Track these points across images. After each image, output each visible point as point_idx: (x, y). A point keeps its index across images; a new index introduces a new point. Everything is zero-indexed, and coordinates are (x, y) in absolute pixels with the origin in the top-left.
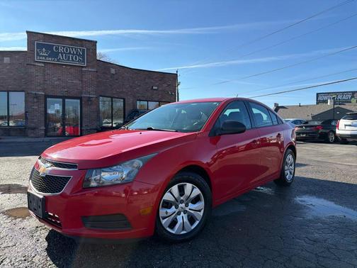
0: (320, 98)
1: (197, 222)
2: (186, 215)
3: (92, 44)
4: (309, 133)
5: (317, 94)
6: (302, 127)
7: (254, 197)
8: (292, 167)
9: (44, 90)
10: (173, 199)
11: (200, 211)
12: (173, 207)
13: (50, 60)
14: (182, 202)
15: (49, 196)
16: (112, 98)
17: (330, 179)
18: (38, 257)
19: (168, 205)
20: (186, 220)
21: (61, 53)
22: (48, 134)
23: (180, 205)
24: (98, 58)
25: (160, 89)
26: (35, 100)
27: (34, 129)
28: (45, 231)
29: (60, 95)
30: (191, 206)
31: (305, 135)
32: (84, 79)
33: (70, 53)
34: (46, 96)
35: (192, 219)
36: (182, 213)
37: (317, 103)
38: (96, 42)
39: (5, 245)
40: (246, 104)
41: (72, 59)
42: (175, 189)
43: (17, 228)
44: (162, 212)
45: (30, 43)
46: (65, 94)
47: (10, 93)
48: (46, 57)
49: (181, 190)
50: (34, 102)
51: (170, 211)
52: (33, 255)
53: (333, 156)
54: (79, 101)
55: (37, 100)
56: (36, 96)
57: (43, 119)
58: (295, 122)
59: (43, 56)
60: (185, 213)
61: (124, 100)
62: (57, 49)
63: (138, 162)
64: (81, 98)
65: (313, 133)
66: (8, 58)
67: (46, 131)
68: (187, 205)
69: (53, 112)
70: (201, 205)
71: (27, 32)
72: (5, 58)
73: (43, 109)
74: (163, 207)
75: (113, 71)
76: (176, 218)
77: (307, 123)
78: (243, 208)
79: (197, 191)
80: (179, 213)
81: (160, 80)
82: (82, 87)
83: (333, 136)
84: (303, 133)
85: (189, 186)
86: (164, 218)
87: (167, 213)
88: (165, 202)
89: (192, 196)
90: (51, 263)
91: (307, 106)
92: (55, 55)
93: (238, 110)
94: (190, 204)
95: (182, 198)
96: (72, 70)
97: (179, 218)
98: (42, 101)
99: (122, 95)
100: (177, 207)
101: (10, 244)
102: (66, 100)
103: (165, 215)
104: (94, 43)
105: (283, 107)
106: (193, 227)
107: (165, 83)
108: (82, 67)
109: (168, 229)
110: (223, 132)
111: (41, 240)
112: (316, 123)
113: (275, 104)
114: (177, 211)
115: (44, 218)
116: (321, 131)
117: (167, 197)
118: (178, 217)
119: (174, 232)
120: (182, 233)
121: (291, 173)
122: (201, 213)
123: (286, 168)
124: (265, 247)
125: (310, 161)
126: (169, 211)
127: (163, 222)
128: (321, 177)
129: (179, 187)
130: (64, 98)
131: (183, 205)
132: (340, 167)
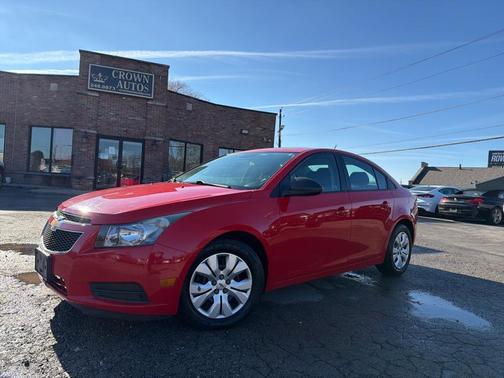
0: (495, 159)
1: (241, 306)
2: (226, 295)
3: (162, 71)
4: (462, 208)
5: (491, 153)
6: (452, 198)
7: (341, 286)
8: (407, 251)
9: (96, 128)
10: (209, 273)
11: (245, 291)
12: (210, 283)
13: (106, 89)
14: (221, 277)
15: (57, 255)
16: (186, 143)
17: (464, 272)
18: (39, 328)
19: (202, 279)
20: (225, 301)
21: (122, 80)
22: (98, 186)
23: (219, 281)
24: (169, 88)
25: (252, 134)
26: (84, 140)
27: (80, 178)
28: (56, 300)
29: (117, 135)
30: (233, 283)
31: (456, 211)
32: (149, 117)
33: (133, 80)
34: (99, 136)
35: (234, 301)
36: (221, 292)
37: (490, 166)
38: (168, 67)
39: (5, 311)
40: (338, 159)
41: (136, 88)
42: (213, 260)
43: (24, 294)
44: (193, 288)
45: (83, 66)
46: (123, 135)
47: (55, 130)
48: (101, 84)
49: (222, 262)
50: (83, 143)
51: (204, 288)
52: (34, 325)
53: (489, 242)
54: (140, 144)
55: (87, 141)
56: (86, 136)
57: (93, 166)
58: (444, 191)
59: (98, 83)
60: (224, 292)
61: (202, 146)
62: (117, 74)
63: (165, 222)
64: (143, 141)
65: (468, 208)
66: (56, 85)
67: (95, 181)
68: (228, 282)
69: (106, 157)
70: (247, 284)
71: (80, 51)
72: (52, 85)
73: (93, 152)
74: (196, 281)
75: (189, 107)
76: (212, 298)
77: (461, 192)
78: (317, 298)
79: (243, 266)
80: (216, 292)
81: (253, 122)
82: (146, 127)
83: (500, 215)
84: (454, 208)
85: (232, 258)
86: (195, 295)
87: (199, 289)
88: (198, 274)
89: (236, 271)
90: (51, 335)
91: (471, 169)
92: (113, 82)
93: (327, 166)
94: (232, 281)
95: (222, 272)
96: (134, 104)
97: (216, 298)
98: (94, 142)
99: (199, 140)
100: (214, 283)
101: (12, 311)
102: (125, 143)
103: (197, 292)
104: (165, 69)
105: (434, 169)
106: (234, 312)
107: (258, 126)
108: (148, 99)
109: (200, 310)
110: (293, 192)
111: (48, 310)
112: (476, 194)
113: (423, 164)
114: (214, 288)
115: (51, 282)
116: (481, 205)
117: (201, 268)
118: (215, 296)
119: (207, 315)
120: (219, 317)
121: (403, 258)
122: (247, 295)
123: (395, 250)
124: (323, 346)
125: (450, 246)
126: (202, 286)
127: (194, 300)
128: (452, 269)
129: (219, 257)
130: (121, 139)
131: (223, 282)
132: (489, 258)
